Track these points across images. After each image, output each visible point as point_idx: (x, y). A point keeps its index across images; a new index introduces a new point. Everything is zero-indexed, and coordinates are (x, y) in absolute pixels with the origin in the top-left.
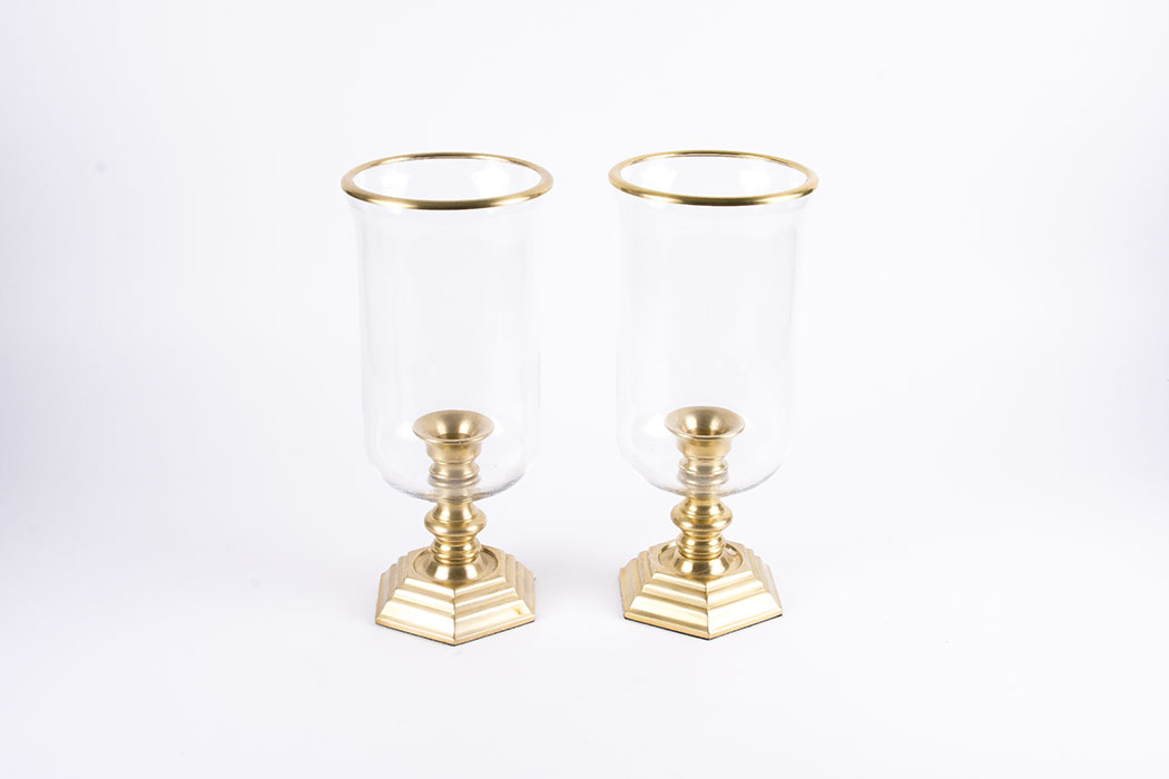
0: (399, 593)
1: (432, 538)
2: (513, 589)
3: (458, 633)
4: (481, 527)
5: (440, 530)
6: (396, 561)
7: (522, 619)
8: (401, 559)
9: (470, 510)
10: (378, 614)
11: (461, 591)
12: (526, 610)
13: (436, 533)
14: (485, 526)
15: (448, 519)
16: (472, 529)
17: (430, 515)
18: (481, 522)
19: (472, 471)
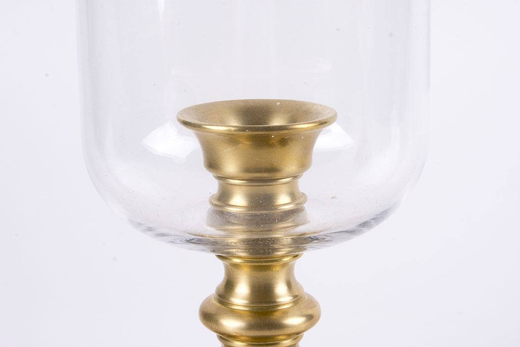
4: (311, 319)
5: (231, 324)
9: (289, 285)
13: (221, 330)
14: (319, 319)
15: (246, 302)
16: (294, 321)
17: (213, 299)
18: (310, 312)
19: (293, 195)
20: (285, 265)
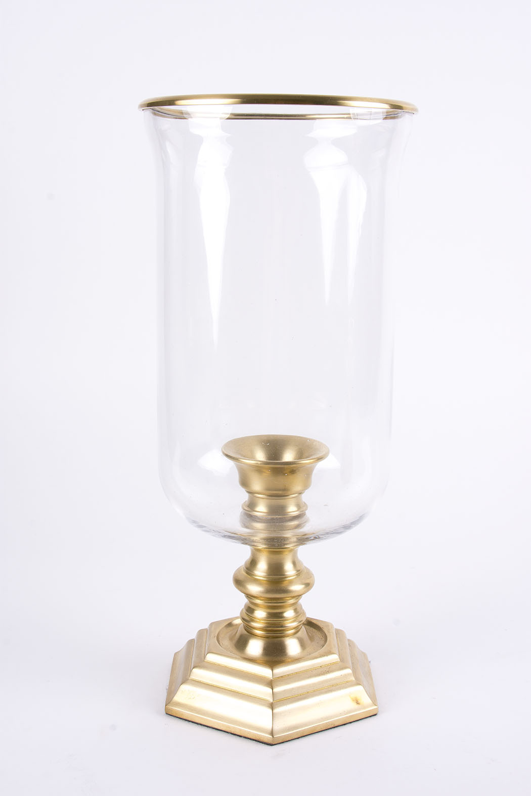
0: (198, 674)
1: (243, 601)
2: (348, 671)
3: (276, 728)
4: (308, 586)
5: (255, 589)
6: (193, 636)
7: (361, 712)
8: (201, 633)
9: (294, 563)
10: (169, 701)
11: (281, 670)
12: (366, 700)
13: (249, 593)
14: (313, 585)
15: (265, 574)
16: (296, 588)
17: (242, 570)
18: (308, 581)
19: (299, 506)
20: (291, 551)
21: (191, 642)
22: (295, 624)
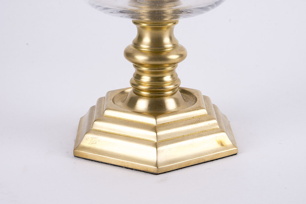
0: (99, 125)
1: (132, 70)
2: (215, 121)
4: (182, 56)
5: (141, 58)
7: (225, 152)
8: (100, 100)
9: (171, 38)
11: (162, 120)
12: (228, 142)
13: (135, 61)
14: (186, 57)
15: (149, 47)
16: (173, 57)
17: (131, 46)
18: (182, 53)
20: (169, 27)
21: (93, 108)
22: (172, 87)
